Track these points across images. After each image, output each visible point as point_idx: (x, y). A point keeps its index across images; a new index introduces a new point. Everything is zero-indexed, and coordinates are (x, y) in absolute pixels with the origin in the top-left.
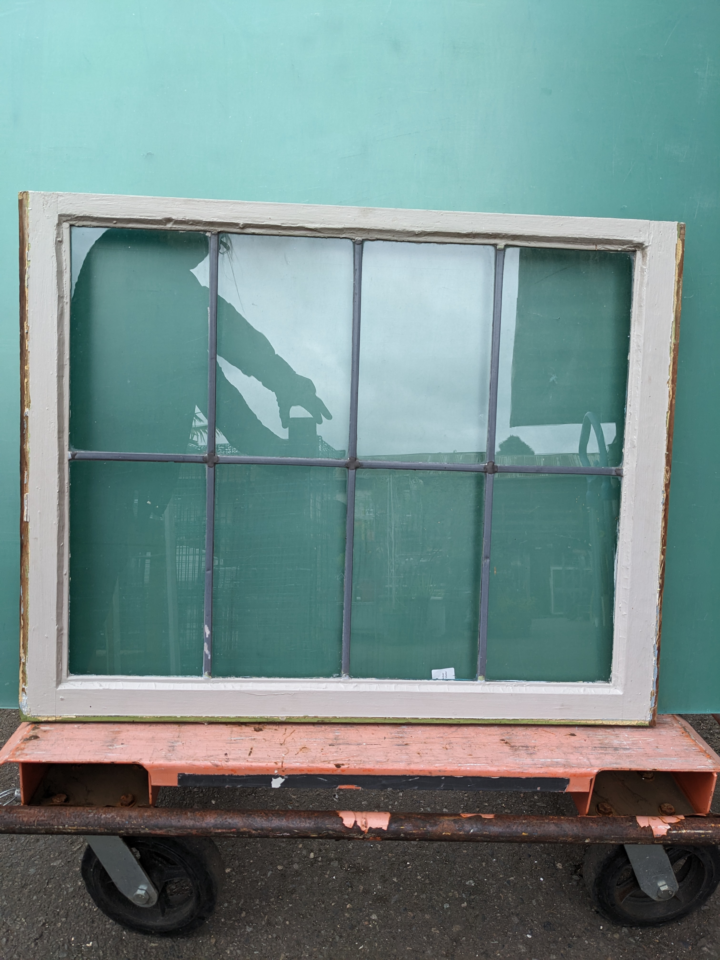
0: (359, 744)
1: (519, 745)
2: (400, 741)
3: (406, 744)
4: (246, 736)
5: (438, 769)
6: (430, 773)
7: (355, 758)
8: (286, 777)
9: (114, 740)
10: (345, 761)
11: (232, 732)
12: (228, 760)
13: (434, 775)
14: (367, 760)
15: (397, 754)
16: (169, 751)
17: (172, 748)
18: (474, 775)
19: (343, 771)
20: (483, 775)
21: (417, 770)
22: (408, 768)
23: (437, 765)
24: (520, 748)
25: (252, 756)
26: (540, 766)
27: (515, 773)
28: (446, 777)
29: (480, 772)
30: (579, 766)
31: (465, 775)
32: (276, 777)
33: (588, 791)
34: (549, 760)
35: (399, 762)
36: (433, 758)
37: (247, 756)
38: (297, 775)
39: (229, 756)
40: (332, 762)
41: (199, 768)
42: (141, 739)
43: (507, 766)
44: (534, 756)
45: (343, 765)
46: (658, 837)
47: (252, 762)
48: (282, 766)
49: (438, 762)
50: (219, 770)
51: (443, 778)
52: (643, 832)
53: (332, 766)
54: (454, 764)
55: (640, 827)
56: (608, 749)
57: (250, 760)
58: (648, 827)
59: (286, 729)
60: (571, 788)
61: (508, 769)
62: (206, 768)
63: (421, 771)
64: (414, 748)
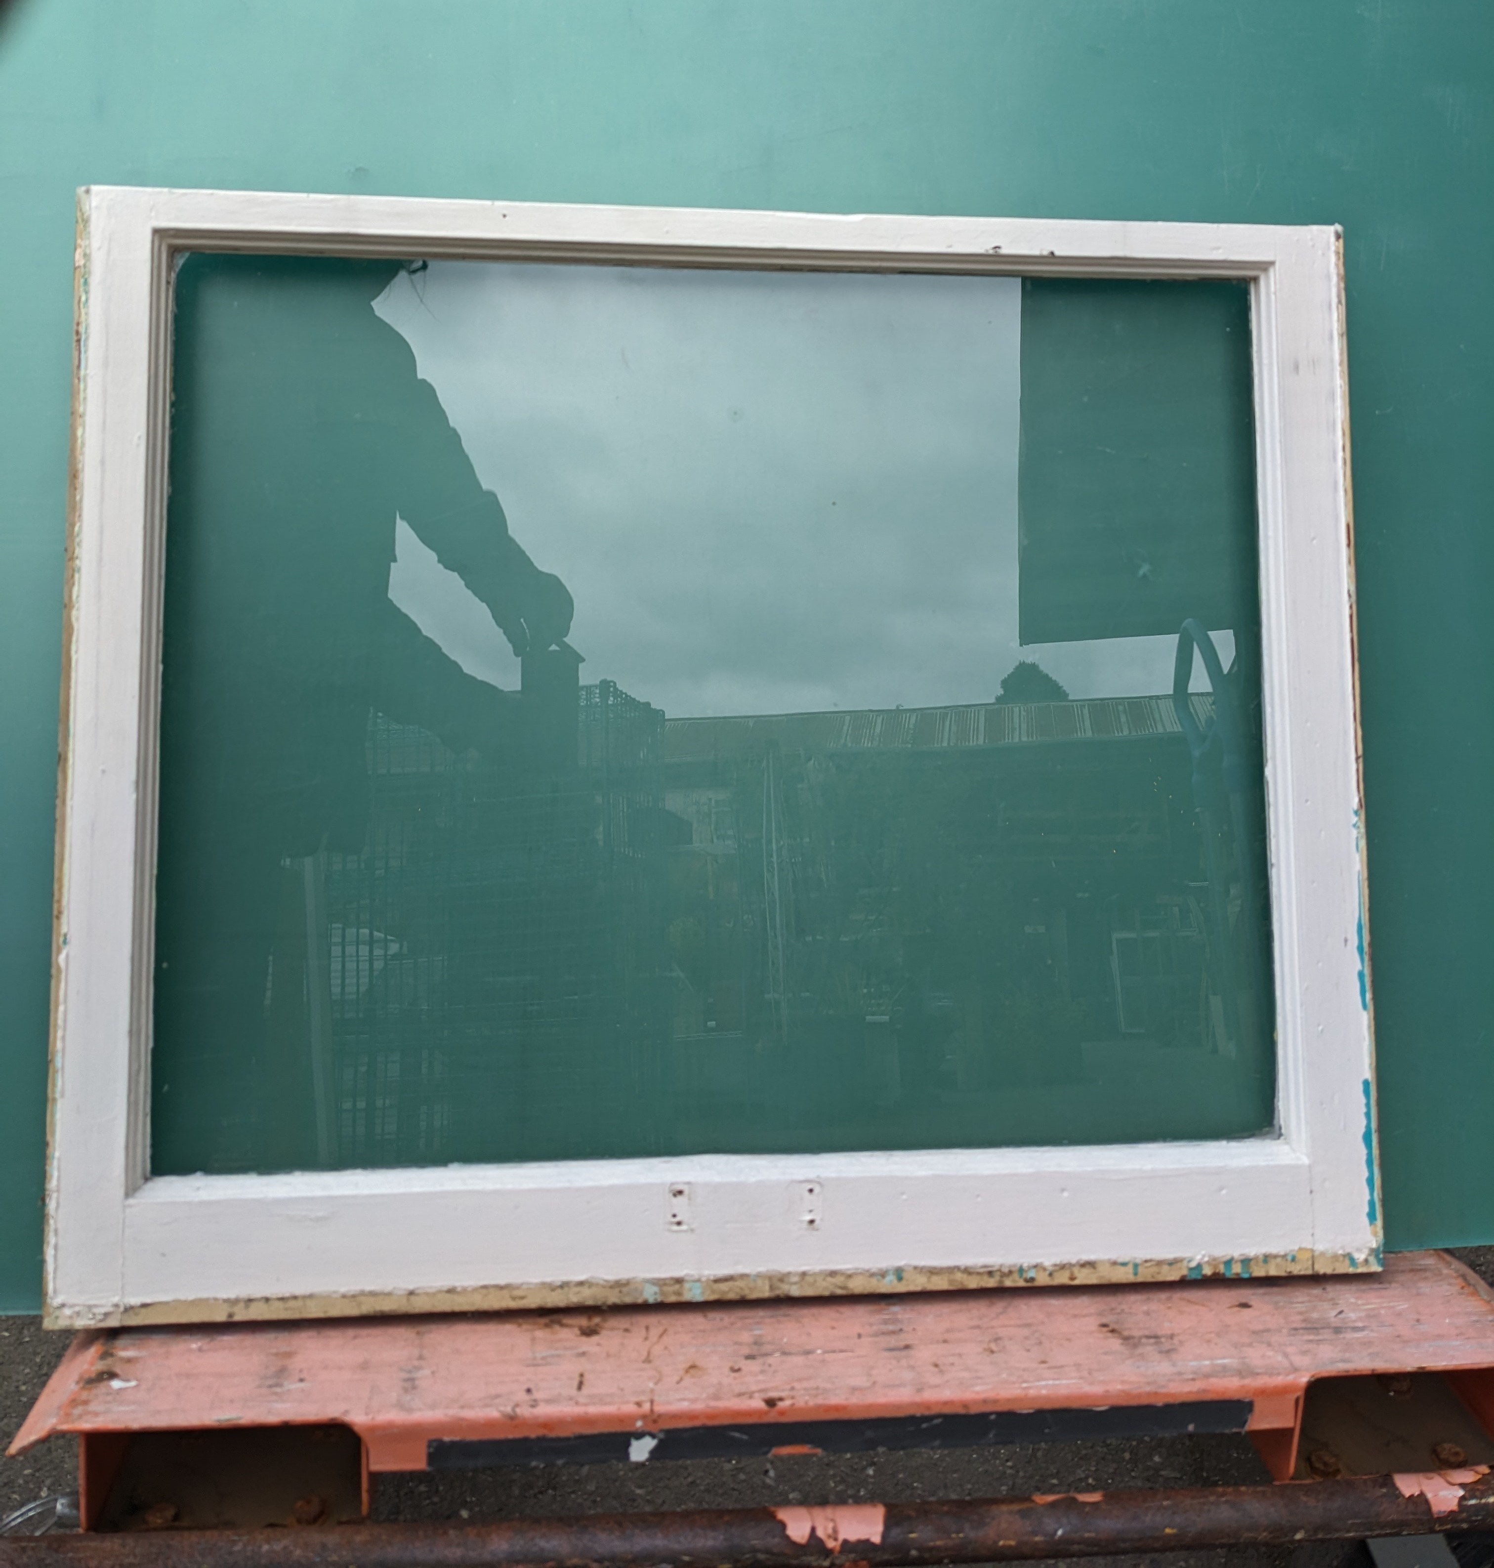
0: (808, 1353)
1: (1140, 1333)
2: (893, 1341)
3: (907, 1347)
4: (566, 1348)
5: (983, 1396)
6: (965, 1406)
7: (805, 1384)
8: (662, 1436)
9: (282, 1372)
10: (783, 1390)
11: (533, 1339)
12: (534, 1404)
13: (974, 1410)
14: (828, 1386)
15: (891, 1370)
16: (406, 1390)
17: (410, 1384)
18: (1057, 1406)
19: (782, 1413)
20: (1075, 1405)
21: (937, 1403)
22: (918, 1399)
23: (978, 1388)
24: (1144, 1340)
25: (585, 1390)
26: (1191, 1376)
27: (1140, 1395)
28: (1000, 1414)
29: (1068, 1398)
30: (1271, 1372)
31: (1038, 1405)
32: (639, 1435)
33: (1290, 1424)
34: (1207, 1363)
35: (898, 1386)
36: (966, 1374)
37: (573, 1392)
38: (685, 1430)
39: (537, 1395)
40: (757, 1395)
41: (473, 1425)
42: (340, 1368)
43: (1123, 1382)
44: (1174, 1356)
45: (781, 1399)
46: (1442, 1515)
47: (586, 1405)
48: (652, 1411)
49: (979, 1381)
50: (516, 1427)
51: (993, 1417)
52: (1411, 1508)
53: (757, 1404)
54: (1014, 1383)
55: (1403, 1496)
56: (1321, 1331)
57: (582, 1400)
58: (1418, 1495)
59: (647, 1328)
60: (1258, 1422)
61: (1126, 1387)
62: (490, 1424)
63: (946, 1403)
64: (924, 1354)
